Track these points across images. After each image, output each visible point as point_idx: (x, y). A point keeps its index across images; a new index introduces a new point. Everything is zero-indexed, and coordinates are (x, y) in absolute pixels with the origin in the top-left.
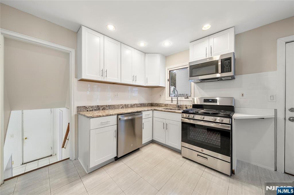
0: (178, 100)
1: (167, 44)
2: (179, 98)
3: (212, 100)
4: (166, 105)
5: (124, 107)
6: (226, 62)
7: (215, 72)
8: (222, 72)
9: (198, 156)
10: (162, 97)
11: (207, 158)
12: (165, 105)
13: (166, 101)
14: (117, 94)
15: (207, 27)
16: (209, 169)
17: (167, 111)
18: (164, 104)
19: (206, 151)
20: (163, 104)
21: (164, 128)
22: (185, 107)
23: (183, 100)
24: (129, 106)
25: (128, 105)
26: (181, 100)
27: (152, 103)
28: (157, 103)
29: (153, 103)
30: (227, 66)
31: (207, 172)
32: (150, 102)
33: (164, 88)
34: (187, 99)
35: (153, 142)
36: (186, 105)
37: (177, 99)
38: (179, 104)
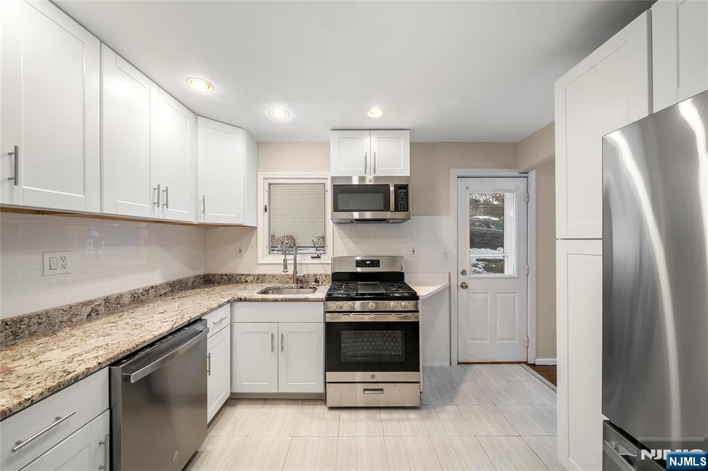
0: (298, 262)
1: (279, 113)
2: (298, 257)
3: (372, 261)
4: (260, 278)
5: (102, 309)
6: (401, 192)
7: (382, 208)
8: (396, 210)
9: (366, 392)
10: (247, 256)
11: (382, 390)
12: (258, 279)
13: (260, 267)
14: (64, 259)
15: (376, 113)
16: (387, 411)
17: (282, 300)
18: (253, 275)
19: (380, 376)
20: (249, 275)
21: (273, 348)
22: (312, 279)
23: (308, 262)
24: (127, 300)
25: (120, 297)
26: (304, 262)
27: (208, 275)
28: (228, 272)
29: (214, 275)
30: (402, 200)
31: (386, 420)
32: (202, 272)
33: (252, 230)
34: (317, 261)
35: (234, 400)
36: (315, 275)
37: (295, 260)
38: (300, 274)
